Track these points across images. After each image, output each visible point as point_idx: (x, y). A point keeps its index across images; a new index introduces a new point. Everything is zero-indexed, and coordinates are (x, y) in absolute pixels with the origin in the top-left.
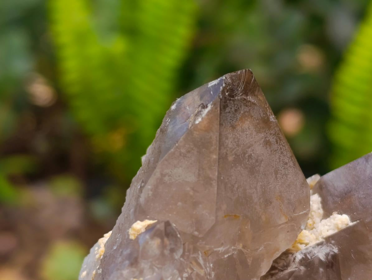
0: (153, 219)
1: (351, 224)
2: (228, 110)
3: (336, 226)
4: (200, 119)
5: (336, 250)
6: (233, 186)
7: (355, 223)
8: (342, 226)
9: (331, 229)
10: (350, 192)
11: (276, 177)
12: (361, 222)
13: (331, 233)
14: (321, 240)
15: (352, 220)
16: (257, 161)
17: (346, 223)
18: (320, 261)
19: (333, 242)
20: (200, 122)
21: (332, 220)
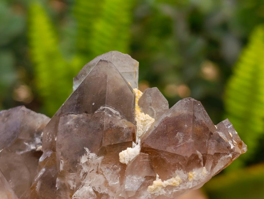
12: (5, 148)
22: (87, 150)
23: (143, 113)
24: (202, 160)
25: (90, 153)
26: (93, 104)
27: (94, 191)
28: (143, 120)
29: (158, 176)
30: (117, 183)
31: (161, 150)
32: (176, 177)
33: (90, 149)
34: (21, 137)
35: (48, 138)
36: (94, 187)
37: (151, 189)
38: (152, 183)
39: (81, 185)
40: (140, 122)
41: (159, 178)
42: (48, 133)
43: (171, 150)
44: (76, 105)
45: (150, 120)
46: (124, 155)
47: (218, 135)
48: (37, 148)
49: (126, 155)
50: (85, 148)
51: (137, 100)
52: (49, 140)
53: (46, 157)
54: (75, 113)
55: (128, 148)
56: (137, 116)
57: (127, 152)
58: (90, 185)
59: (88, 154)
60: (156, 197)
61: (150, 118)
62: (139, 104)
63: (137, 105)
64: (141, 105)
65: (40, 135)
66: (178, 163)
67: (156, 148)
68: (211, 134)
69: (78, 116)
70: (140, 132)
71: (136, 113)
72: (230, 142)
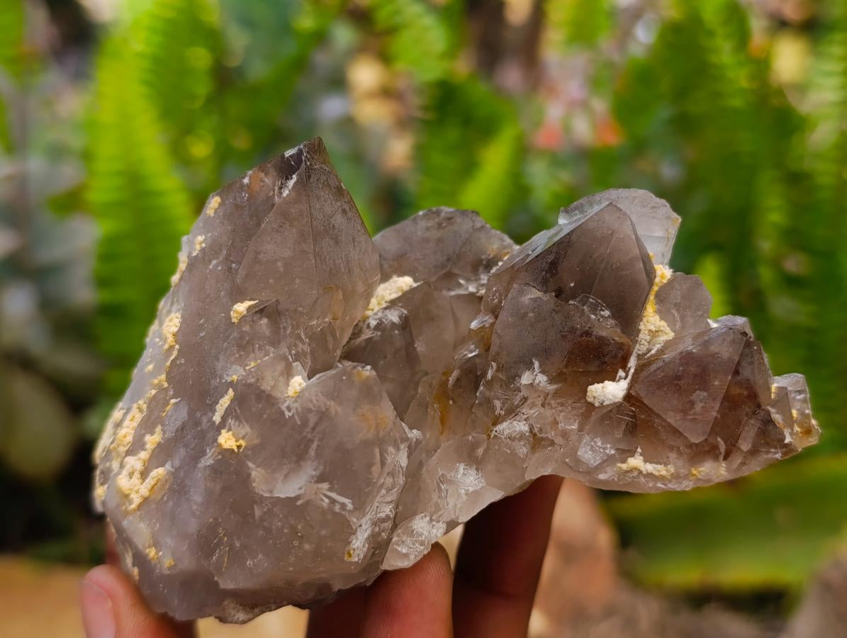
0: (254, 300)
1: (415, 285)
2: (312, 180)
3: (400, 289)
4: (287, 192)
5: (405, 312)
6: (326, 258)
7: (419, 284)
8: (406, 288)
9: (394, 292)
10: (406, 253)
11: (354, 246)
12: (424, 282)
13: (394, 296)
14: (384, 305)
15: (415, 281)
16: (339, 231)
17: (410, 284)
18: (393, 324)
19: (400, 305)
20: (288, 195)
21: (393, 284)
22: (536, 364)
23: (657, 317)
24: (723, 454)
25: (539, 372)
26: (572, 285)
27: (531, 431)
28: (654, 329)
29: (639, 450)
30: (574, 427)
31: (657, 412)
32: (669, 466)
33: (540, 366)
34: (456, 271)
35: (493, 296)
36: (532, 425)
37: (620, 468)
38: (626, 460)
39: (514, 414)
40: (647, 332)
41: (641, 455)
42: (494, 289)
43: (673, 419)
44: (544, 273)
45: (666, 334)
46: (597, 392)
47: (769, 413)
48: (477, 292)
49: (598, 393)
50: (534, 360)
51: (656, 288)
52: (494, 299)
53: (482, 325)
54: (538, 288)
55: (607, 382)
56: (645, 320)
57: (603, 388)
58: (526, 420)
59: (535, 373)
60: (627, 482)
61: (668, 330)
62: (657, 296)
63: (652, 297)
64: (660, 298)
65: (489, 272)
66: (679, 448)
67: (650, 406)
68: (759, 406)
69: (541, 296)
70: (642, 346)
71: (645, 314)
72: (787, 432)
